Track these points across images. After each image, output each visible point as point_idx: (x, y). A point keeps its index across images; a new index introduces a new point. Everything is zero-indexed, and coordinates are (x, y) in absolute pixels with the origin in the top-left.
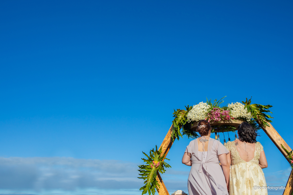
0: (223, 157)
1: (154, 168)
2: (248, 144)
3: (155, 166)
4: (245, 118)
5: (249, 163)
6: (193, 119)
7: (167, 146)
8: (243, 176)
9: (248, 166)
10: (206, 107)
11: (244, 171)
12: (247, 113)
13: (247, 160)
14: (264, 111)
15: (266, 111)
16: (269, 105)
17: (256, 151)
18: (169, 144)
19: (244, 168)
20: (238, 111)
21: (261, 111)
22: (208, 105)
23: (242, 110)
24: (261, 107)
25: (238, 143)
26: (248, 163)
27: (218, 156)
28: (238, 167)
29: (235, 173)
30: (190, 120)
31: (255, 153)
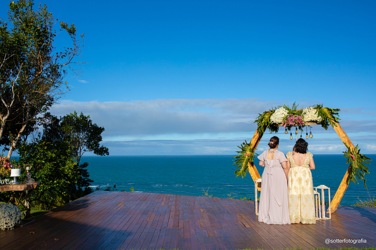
0: (284, 164)
1: (247, 156)
2: (301, 154)
3: (248, 156)
4: (316, 121)
5: (301, 167)
6: (275, 122)
7: (256, 140)
8: (295, 176)
9: (299, 169)
10: (284, 112)
11: (296, 173)
12: (318, 117)
13: (300, 165)
14: (333, 113)
15: (335, 114)
16: (337, 109)
17: (306, 159)
18: (258, 138)
19: (297, 170)
20: (310, 115)
21: (332, 113)
22: (286, 111)
23: (313, 115)
24: (331, 110)
25: (295, 154)
26: (299, 167)
27: (281, 163)
28: (293, 169)
29: (291, 174)
30: (273, 122)
31: (305, 161)
